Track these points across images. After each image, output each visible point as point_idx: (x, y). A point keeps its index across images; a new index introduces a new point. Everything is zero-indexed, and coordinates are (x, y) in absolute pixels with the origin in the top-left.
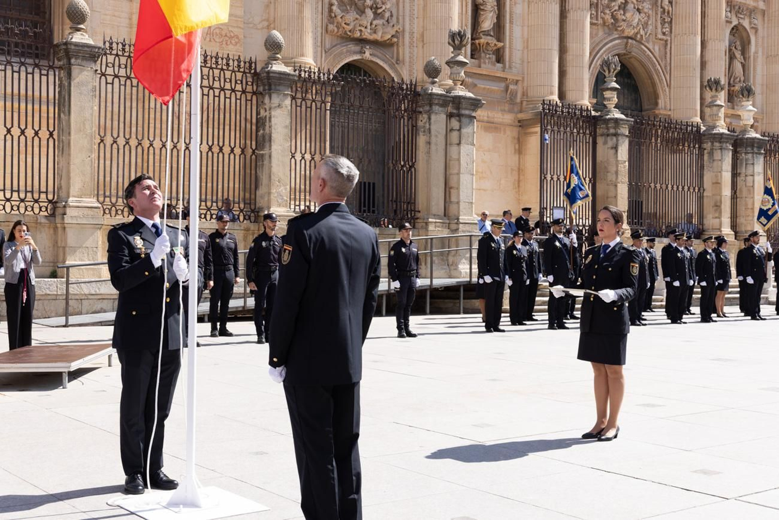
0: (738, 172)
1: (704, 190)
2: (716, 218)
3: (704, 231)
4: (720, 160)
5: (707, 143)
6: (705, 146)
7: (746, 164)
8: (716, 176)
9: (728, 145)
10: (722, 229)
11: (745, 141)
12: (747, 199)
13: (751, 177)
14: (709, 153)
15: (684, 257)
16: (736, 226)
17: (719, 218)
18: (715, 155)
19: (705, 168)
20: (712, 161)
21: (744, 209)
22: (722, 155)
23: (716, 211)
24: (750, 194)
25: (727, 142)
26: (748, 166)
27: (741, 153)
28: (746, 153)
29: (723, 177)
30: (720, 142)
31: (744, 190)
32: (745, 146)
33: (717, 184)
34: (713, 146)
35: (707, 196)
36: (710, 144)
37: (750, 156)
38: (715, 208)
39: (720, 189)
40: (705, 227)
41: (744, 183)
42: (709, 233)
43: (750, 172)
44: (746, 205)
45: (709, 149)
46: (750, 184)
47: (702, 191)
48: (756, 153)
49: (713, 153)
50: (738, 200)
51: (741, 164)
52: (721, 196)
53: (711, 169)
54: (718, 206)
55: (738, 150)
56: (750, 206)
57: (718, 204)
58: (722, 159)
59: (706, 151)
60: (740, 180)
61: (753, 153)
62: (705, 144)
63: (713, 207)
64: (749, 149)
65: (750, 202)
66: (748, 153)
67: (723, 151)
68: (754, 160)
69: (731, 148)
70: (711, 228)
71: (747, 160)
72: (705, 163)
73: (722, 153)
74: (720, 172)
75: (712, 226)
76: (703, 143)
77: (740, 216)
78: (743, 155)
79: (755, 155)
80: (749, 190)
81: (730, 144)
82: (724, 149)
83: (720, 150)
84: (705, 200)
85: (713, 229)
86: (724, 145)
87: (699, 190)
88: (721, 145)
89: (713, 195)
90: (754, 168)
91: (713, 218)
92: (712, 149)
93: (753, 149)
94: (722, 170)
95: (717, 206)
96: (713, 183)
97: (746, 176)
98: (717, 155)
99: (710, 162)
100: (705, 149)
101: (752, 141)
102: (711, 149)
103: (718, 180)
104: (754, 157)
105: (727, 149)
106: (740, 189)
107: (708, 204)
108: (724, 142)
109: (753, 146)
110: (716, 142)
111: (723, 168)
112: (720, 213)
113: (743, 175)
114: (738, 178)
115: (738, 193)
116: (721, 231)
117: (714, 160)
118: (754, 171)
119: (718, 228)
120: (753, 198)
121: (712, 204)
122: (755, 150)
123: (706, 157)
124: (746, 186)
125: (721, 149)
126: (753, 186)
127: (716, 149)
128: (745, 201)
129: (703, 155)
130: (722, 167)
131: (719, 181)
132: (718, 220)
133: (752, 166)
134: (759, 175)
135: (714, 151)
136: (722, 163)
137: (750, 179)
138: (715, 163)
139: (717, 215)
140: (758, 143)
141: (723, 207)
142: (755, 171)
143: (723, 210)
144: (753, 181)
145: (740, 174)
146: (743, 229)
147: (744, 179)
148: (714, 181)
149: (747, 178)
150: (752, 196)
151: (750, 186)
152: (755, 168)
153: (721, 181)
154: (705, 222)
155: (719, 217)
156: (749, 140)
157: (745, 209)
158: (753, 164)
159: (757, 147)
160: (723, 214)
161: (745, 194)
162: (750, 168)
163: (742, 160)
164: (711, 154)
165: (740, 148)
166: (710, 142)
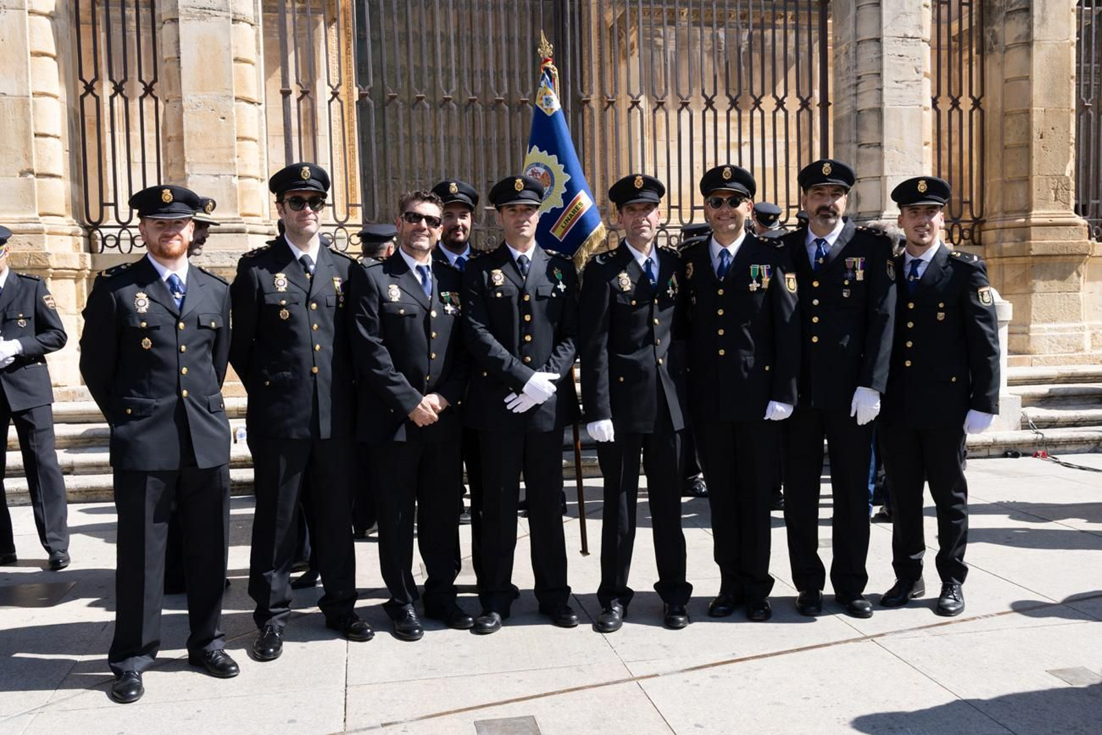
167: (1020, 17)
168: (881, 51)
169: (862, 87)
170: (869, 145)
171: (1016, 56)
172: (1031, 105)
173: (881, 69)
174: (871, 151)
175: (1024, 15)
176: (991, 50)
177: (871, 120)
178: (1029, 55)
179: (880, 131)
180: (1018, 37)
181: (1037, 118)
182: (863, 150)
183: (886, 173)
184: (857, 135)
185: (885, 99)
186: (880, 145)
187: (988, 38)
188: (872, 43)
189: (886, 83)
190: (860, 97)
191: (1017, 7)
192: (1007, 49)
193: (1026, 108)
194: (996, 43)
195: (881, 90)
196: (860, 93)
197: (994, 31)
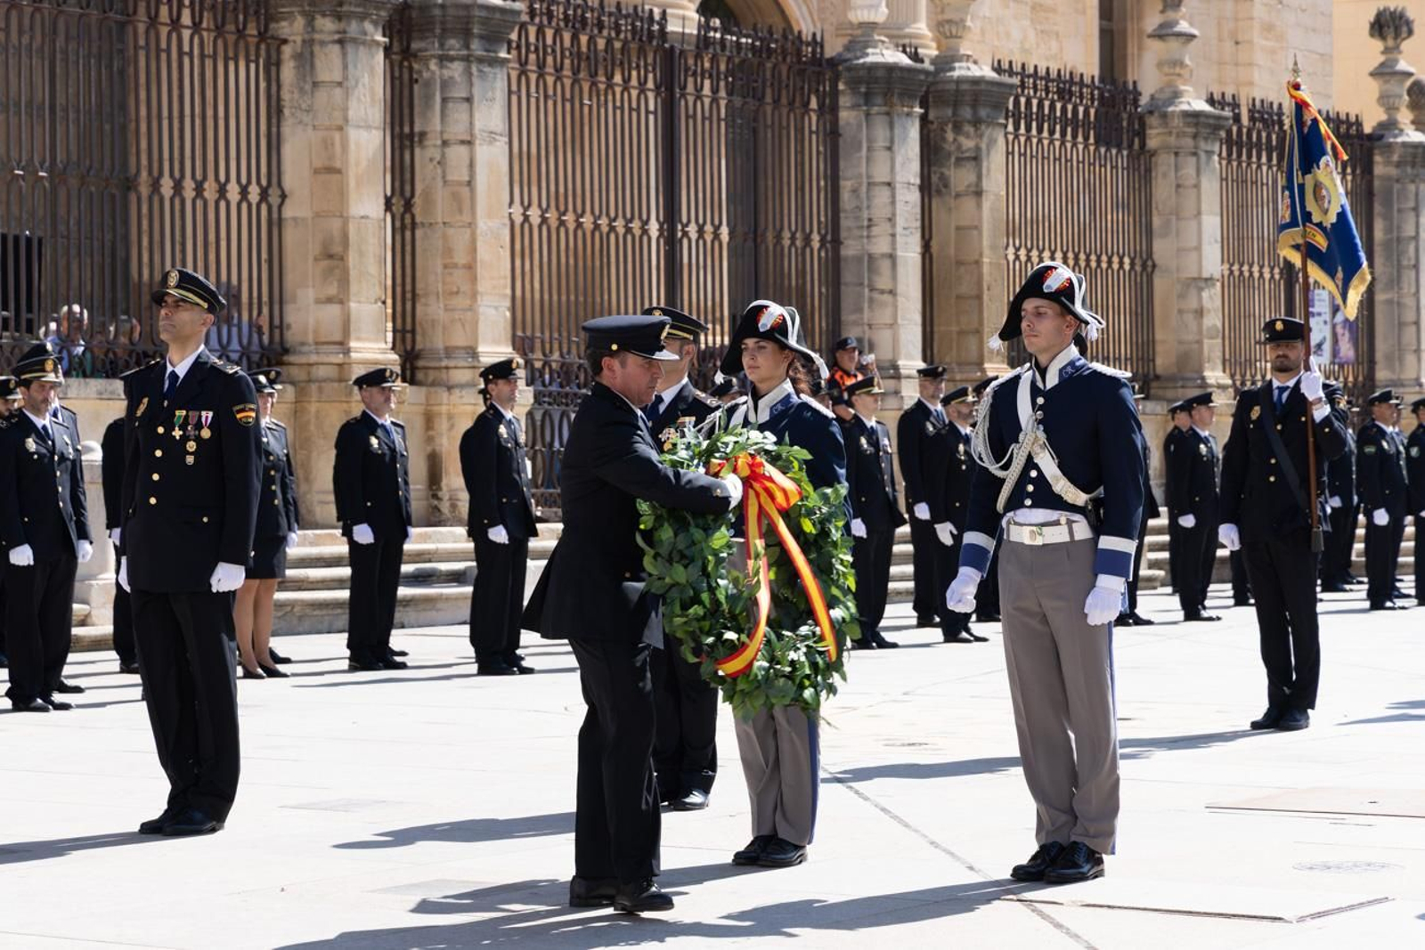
0: (417, 129)
1: (284, 196)
2: (329, 300)
3: (286, 351)
4: (340, 84)
5: (289, 17)
6: (284, 28)
7: (444, 100)
8: (327, 145)
9: (368, 26)
10: (353, 344)
11: (437, 12)
12: (451, 231)
13: (463, 150)
14: (298, 57)
15: (53, 453)
16: (413, 332)
17: (341, 302)
18: (318, 63)
19: (287, 112)
20: (308, 87)
21: (439, 269)
22: (345, 67)
23: (327, 274)
24: (460, 211)
25: (363, 17)
26: (450, 105)
27: (426, 61)
28: (444, 59)
29: (352, 147)
30: (339, 17)
31: (441, 196)
32: (438, 31)
33: (330, 171)
34: (313, 30)
35: (295, 219)
36: (300, 22)
37: (456, 69)
38: (325, 263)
39: (342, 194)
40: (291, 337)
41: (439, 171)
42: (303, 360)
43: (457, 129)
44: (448, 251)
45: (299, 39)
46: (458, 173)
47: (274, 199)
48: (481, 60)
49: (312, 54)
50: (419, 233)
51: (428, 99)
52: (345, 220)
53: (306, 118)
54: (334, 258)
55: (415, 46)
56: (461, 258)
57: (337, 249)
58: (346, 78)
59: (287, 51)
60: (424, 158)
61: (467, 59)
62: (284, 24)
63: (316, 259)
64: (453, 43)
65: (459, 239)
66: (452, 59)
67: (350, 48)
68: (471, 85)
69: (379, 38)
70: (310, 339)
71: (446, 84)
72: (286, 95)
73: (344, 55)
74: (340, 129)
75: (316, 332)
76: (277, 21)
77: (426, 295)
78: (433, 65)
79: (474, 69)
80: (456, 197)
81: (375, 23)
82: (354, 40)
83: (337, 48)
84: (291, 236)
85: (317, 343)
86: (353, 28)
87: (264, 194)
88: (342, 25)
89: (317, 215)
90: (471, 116)
91: (318, 301)
92: (309, 43)
93: (468, 47)
94: (346, 120)
95: (331, 257)
96: (316, 172)
97: (445, 143)
98: (329, 63)
99: (302, 90)
100: (285, 41)
101: (462, 13)
102: (304, 41)
103: (331, 157)
104: (470, 74)
105: (364, 43)
106: (427, 195)
107: (299, 248)
108: (350, 16)
109: (466, 35)
110: (324, 15)
111: (351, 113)
112: (344, 282)
113: (433, 141)
114: (417, 151)
115: (417, 210)
116: (347, 352)
117: (315, 84)
118: (471, 123)
119: (337, 337)
120: (472, 225)
121: (314, 249)
122: (477, 47)
123: (288, 72)
124: (445, 182)
125: (341, 42)
126: (470, 183)
127: (322, 43)
128: (445, 237)
129: (278, 64)
130: (345, 110)
131: (338, 164)
132: (334, 310)
133: (465, 105)
134: (492, 141)
135: (317, 49)
136: (347, 95)
137: (457, 154)
138: (321, 95)
139: (332, 290)
140: (485, 22)
141: (352, 258)
142: (478, 125)
143: (353, 273)
144: (472, 165)
145: (423, 135)
146: (439, 343)
147: (438, 157)
148: (318, 164)
149: (447, 150)
150: (466, 218)
151: (459, 183)
152: (477, 115)
153: (346, 161)
154: (293, 316)
155: (341, 300)
156: (451, 12)
157: (445, 266)
158: (469, 100)
159: (482, 37)
160: (354, 288)
161: (441, 208)
162: (458, 113)
163: (428, 84)
164: (306, 59)
165: (422, 39)
166: (303, 13)
167: (970, 165)
168: (893, 196)
169: (875, 230)
170: (882, 292)
171: (968, 203)
172: (981, 255)
173: (894, 214)
174: (886, 297)
175: (973, 163)
176: (939, 192)
177: (885, 265)
178: (979, 206)
179: (894, 277)
180: (969, 186)
181: (986, 269)
182: (876, 295)
183: (899, 321)
184: (869, 279)
185: (898, 246)
186: (892, 292)
187: (935, 179)
188: (887, 188)
189: (899, 230)
190: (874, 240)
191: (967, 155)
192: (958, 196)
193: (976, 257)
194: (946, 186)
195: (893, 235)
196: (874, 237)
197: (942, 174)
